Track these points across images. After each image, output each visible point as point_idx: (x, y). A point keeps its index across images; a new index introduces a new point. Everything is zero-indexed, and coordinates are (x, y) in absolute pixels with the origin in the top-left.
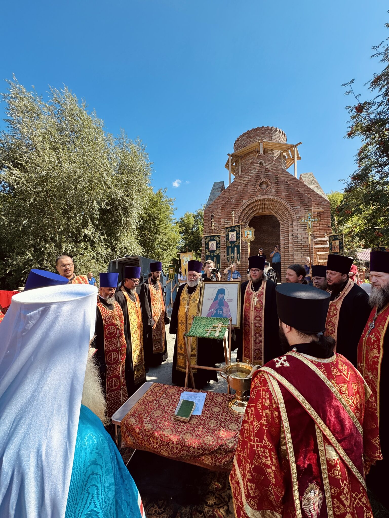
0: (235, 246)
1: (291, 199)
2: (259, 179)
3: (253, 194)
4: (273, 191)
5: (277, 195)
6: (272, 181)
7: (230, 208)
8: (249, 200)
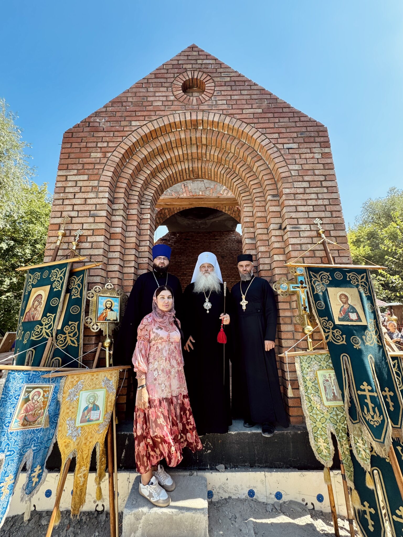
2: (181, 74)
3: (162, 108)
5: (231, 112)
7: (92, 139)
8: (150, 121)
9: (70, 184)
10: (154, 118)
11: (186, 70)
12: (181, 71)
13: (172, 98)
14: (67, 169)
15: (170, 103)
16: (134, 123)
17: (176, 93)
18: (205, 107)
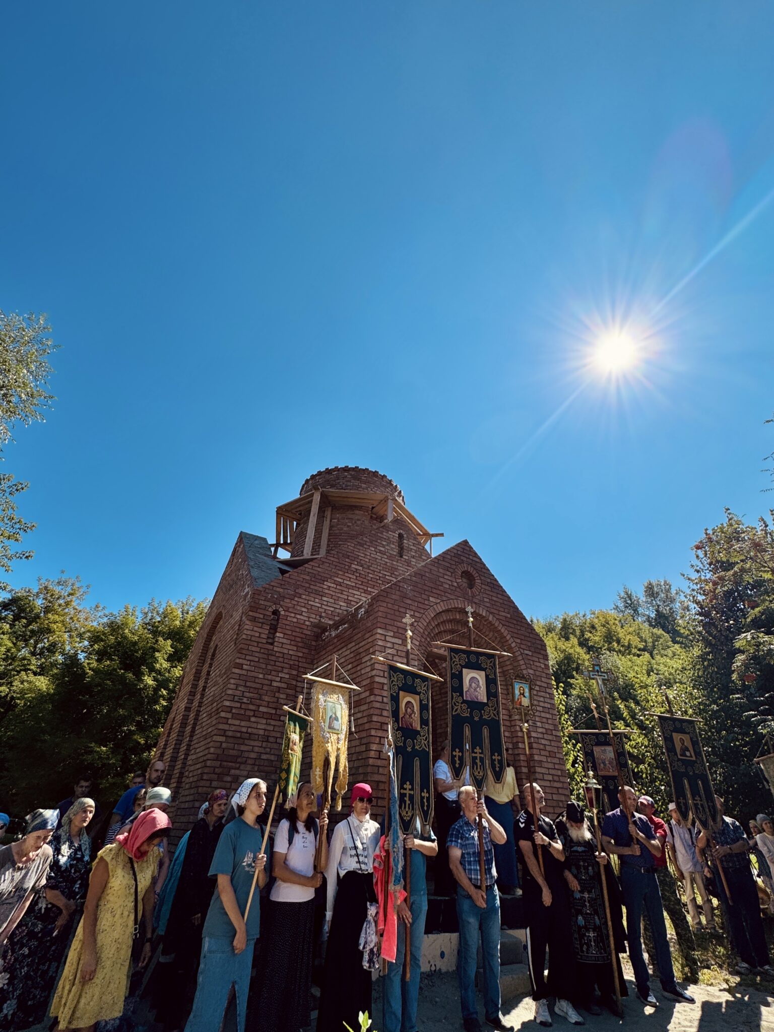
0: (483, 722)
1: (516, 631)
2: (460, 563)
3: (449, 591)
4: (486, 600)
5: (493, 610)
6: (483, 578)
7: (402, 604)
8: (443, 601)
9: (389, 645)
10: (444, 598)
11: (463, 562)
12: (459, 561)
13: (455, 584)
14: (385, 629)
15: (454, 588)
16: (431, 599)
17: (458, 581)
18: (477, 601)
